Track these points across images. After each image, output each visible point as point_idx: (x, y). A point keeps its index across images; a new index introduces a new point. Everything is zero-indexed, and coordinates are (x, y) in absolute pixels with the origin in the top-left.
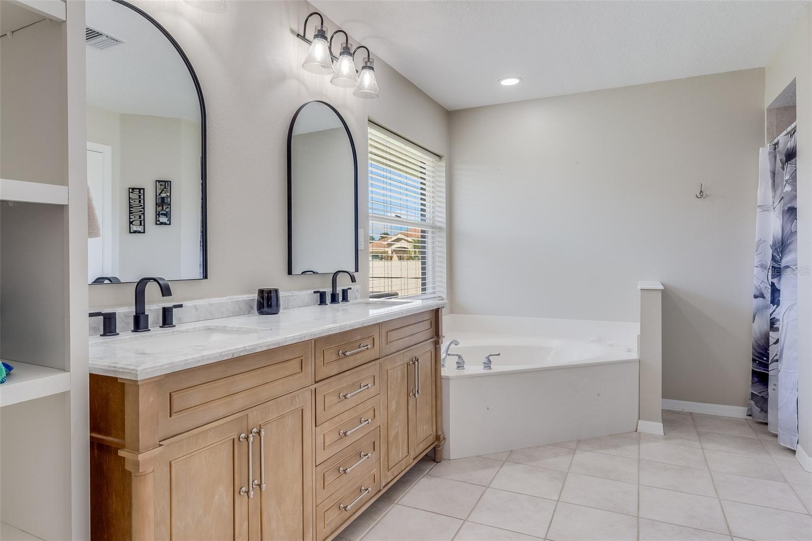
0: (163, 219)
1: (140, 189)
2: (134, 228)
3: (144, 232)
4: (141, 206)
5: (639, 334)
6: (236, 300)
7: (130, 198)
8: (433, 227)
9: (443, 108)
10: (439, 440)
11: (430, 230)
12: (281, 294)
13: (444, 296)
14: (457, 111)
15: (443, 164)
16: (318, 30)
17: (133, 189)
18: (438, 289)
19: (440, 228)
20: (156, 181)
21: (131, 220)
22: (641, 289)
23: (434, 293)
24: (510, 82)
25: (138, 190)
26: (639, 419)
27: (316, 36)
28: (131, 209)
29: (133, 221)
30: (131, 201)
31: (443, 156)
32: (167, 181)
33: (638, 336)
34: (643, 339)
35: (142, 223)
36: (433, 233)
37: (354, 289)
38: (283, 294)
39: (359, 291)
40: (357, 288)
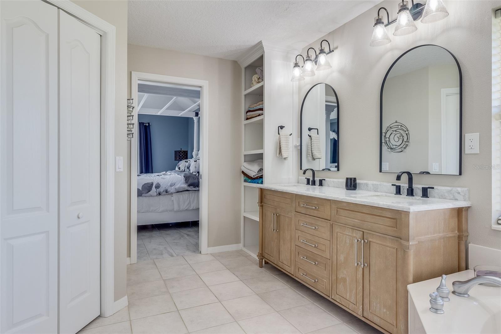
37: (452, 190)
38: (375, 182)
39: (461, 193)
40: (457, 190)
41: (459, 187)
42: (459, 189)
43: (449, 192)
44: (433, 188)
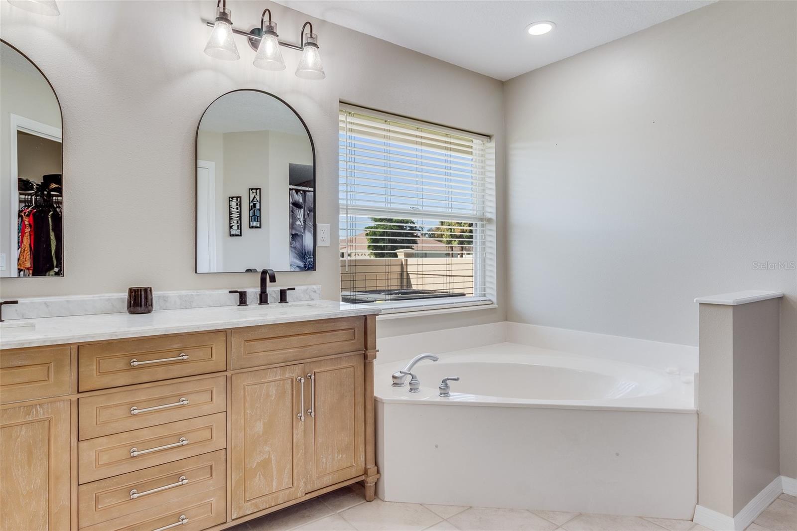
0: (254, 224)
1: (237, 197)
2: (233, 232)
3: (241, 235)
4: (238, 212)
5: (698, 371)
6: (108, 298)
7: (230, 206)
8: (481, 220)
9: (492, 78)
10: (367, 475)
11: (479, 223)
12: (155, 294)
13: (494, 300)
14: (512, 79)
15: (491, 145)
16: (220, 12)
17: (232, 198)
18: (488, 291)
19: (489, 220)
20: (250, 189)
21: (231, 225)
22: (700, 303)
23: (484, 295)
24: (540, 29)
25: (236, 198)
26: (698, 503)
27: (219, 19)
28: (231, 216)
29: (232, 226)
30: (231, 209)
31: (493, 135)
32: (258, 189)
33: (696, 375)
34: (703, 381)
35: (240, 227)
36: (483, 226)
37: (307, 289)
38: (183, 292)
39: (317, 292)
40: (314, 289)
41: (314, 284)
42: (315, 287)
43: (305, 291)
44: (294, 289)
